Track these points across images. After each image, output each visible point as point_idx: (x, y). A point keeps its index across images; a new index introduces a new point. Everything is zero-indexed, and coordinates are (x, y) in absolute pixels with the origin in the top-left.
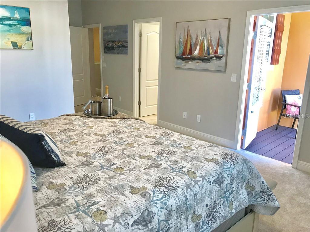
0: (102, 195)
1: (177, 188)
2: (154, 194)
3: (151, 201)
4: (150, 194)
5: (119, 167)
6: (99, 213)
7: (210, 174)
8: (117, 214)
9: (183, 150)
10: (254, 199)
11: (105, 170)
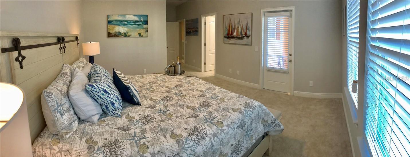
0: (151, 133)
1: (206, 137)
2: (186, 142)
3: (183, 148)
4: (183, 142)
5: (171, 113)
6: (144, 146)
7: (235, 122)
8: (155, 151)
9: (219, 102)
10: (268, 128)
11: (161, 113)
